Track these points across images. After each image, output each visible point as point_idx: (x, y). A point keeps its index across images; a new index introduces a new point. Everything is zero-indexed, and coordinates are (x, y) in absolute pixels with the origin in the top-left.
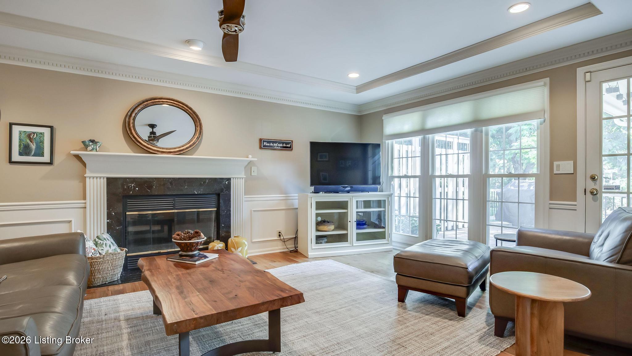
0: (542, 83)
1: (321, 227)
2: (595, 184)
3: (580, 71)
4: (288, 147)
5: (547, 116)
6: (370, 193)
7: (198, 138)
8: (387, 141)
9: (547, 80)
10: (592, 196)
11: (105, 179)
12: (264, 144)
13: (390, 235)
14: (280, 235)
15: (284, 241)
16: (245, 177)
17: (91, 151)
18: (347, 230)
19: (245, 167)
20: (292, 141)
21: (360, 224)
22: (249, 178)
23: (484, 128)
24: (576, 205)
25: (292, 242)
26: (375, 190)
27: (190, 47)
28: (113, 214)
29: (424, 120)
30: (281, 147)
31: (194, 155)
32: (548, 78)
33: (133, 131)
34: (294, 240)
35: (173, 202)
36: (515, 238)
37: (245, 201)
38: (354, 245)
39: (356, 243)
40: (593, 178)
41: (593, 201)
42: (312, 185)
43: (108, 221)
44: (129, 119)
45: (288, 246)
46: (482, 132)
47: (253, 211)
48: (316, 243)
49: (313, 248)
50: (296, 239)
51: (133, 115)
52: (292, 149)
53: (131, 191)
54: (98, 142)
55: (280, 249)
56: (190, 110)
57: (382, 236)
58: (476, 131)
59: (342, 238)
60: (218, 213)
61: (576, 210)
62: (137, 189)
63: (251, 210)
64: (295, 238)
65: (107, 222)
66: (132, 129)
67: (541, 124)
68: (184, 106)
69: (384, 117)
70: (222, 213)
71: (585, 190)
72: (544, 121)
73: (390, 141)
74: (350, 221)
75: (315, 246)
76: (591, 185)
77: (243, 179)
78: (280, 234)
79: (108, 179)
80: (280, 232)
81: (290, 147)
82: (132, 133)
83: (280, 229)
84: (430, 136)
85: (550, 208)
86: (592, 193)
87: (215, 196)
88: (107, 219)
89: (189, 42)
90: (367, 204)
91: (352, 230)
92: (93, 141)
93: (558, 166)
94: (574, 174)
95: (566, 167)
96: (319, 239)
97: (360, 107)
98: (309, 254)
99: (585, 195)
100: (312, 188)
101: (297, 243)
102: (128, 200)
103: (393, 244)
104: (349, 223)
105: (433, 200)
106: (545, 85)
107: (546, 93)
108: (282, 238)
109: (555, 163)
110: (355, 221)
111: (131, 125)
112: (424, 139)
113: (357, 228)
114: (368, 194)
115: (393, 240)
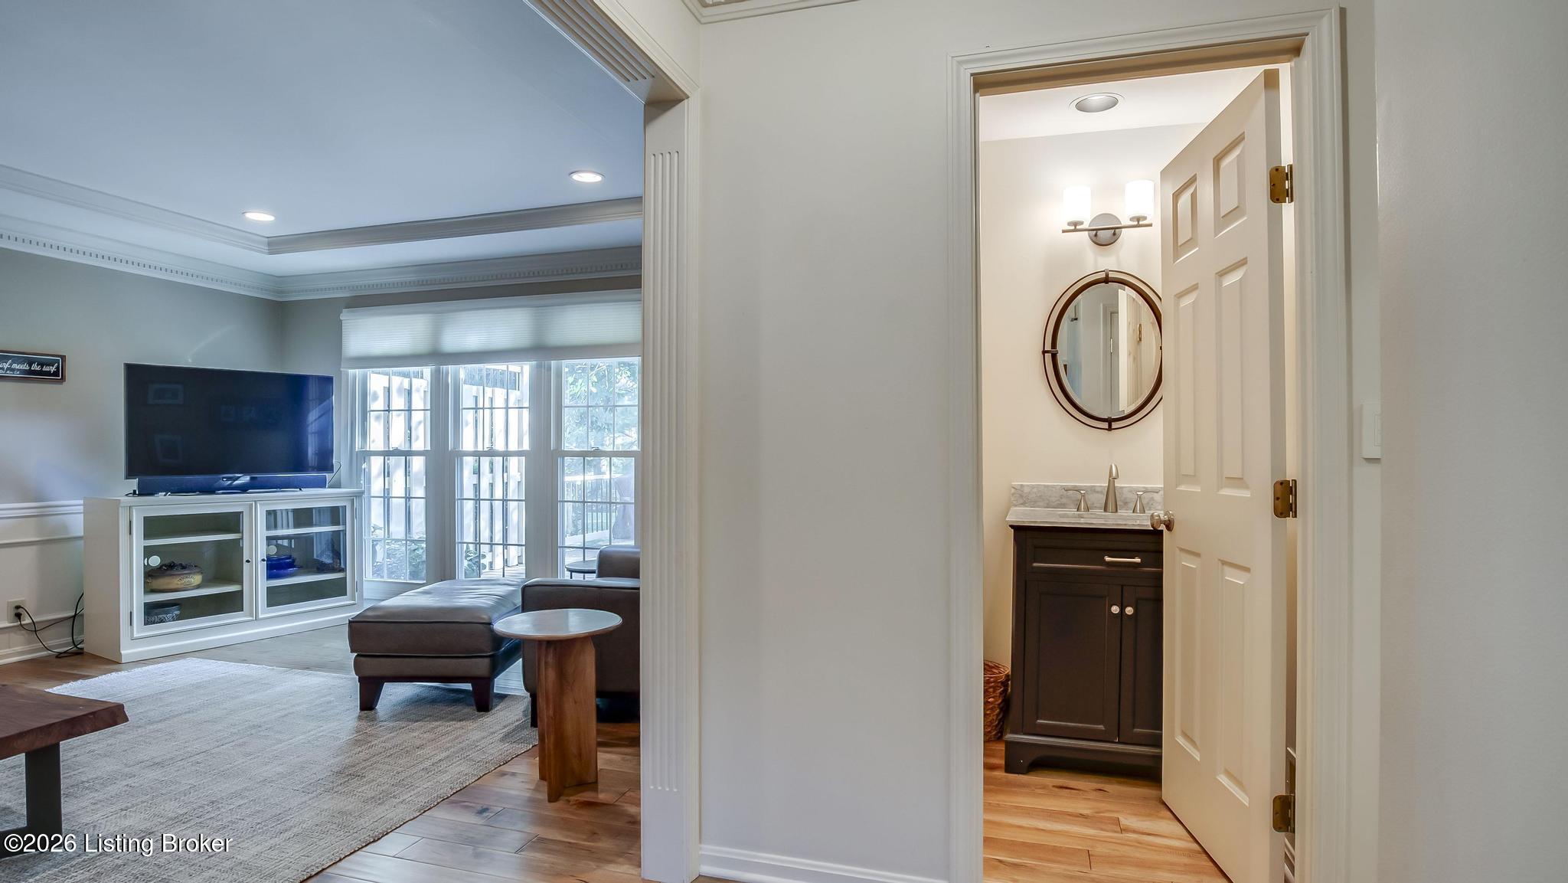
1: (161, 583)
4: (46, 373)
6: (306, 491)
8: (351, 371)
13: (359, 587)
14: (19, 616)
15: (34, 629)
18: (241, 582)
20: (64, 357)
21: (276, 567)
23: (553, 363)
25: (60, 629)
26: (321, 484)
29: (436, 332)
30: (25, 373)
34: (66, 624)
38: (260, 616)
39: (265, 613)
42: (130, 475)
45: (49, 643)
46: (549, 369)
48: (146, 623)
49: (136, 635)
50: (75, 619)
52: (62, 379)
55: (21, 653)
57: (338, 589)
58: (539, 367)
59: (230, 603)
64: (73, 616)
69: (345, 316)
73: (359, 372)
74: (248, 561)
75: (139, 629)
78: (21, 611)
80: (18, 608)
81: (56, 374)
83: (17, 598)
84: (451, 368)
90: (303, 517)
91: (256, 581)
96: (154, 612)
97: (278, 281)
98: (122, 652)
100: (133, 484)
101: (81, 632)
104: (246, 566)
105: (458, 504)
108: (26, 621)
110: (263, 560)
112: (438, 372)
113: (270, 577)
114: (300, 493)
115: (366, 595)
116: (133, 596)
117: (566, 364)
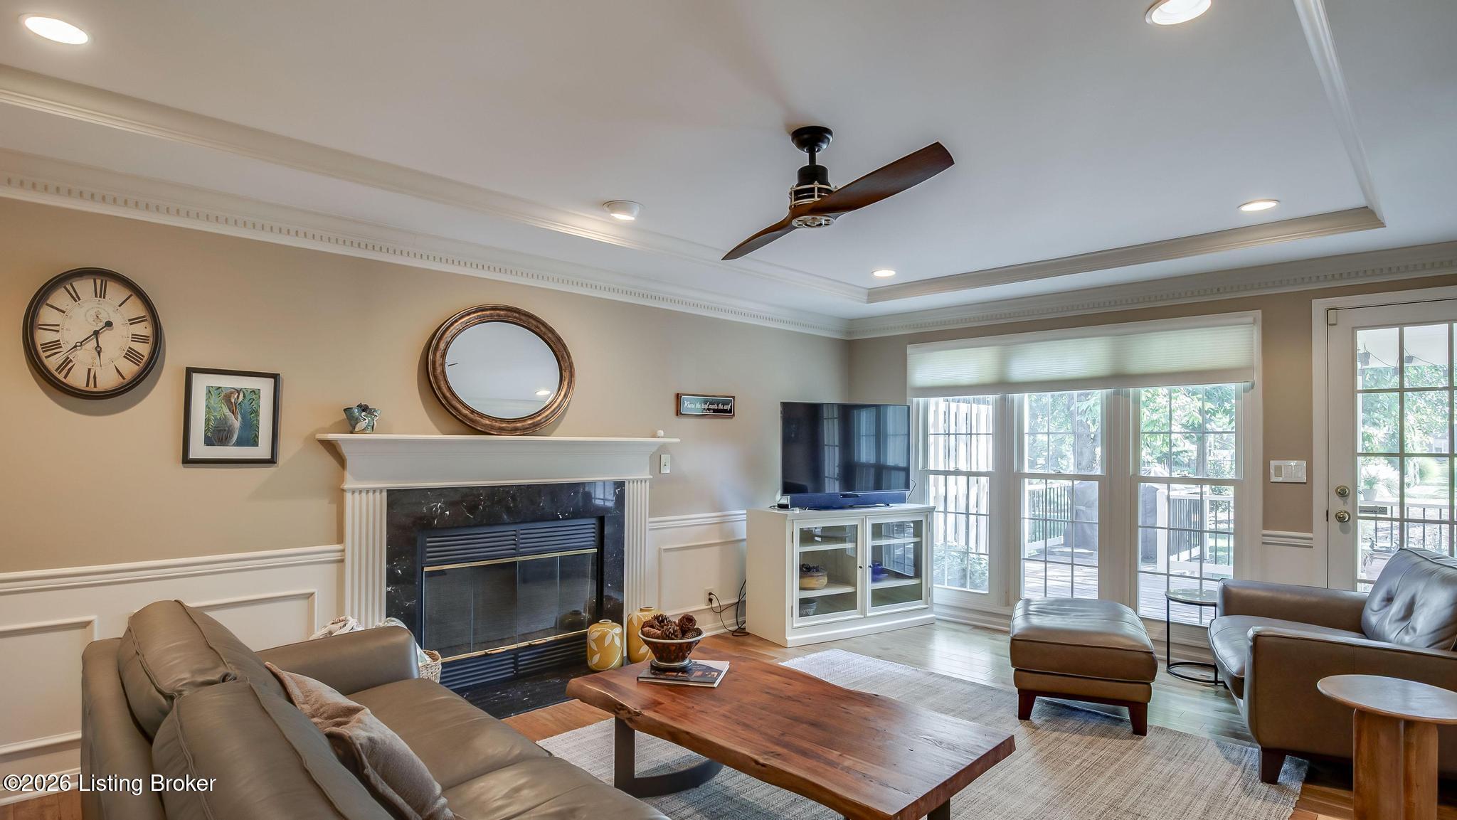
0: (1250, 319)
1: (809, 582)
2: (1345, 503)
3: (1319, 306)
4: (725, 411)
5: (1258, 377)
6: (894, 507)
7: (566, 396)
8: (916, 400)
9: (1258, 313)
10: (1339, 523)
11: (385, 494)
12: (686, 405)
13: (930, 592)
14: (711, 600)
15: (719, 611)
16: (652, 477)
17: (363, 431)
18: (855, 586)
19: (650, 457)
20: (734, 397)
21: (877, 571)
22: (659, 481)
23: (1131, 390)
24: (1311, 539)
25: (732, 612)
26: (902, 500)
27: (612, 215)
28: (400, 572)
29: (1004, 362)
30: (715, 411)
31: (555, 433)
32: (1260, 311)
33: (442, 383)
34: (734, 608)
35: (514, 540)
36: (1217, 600)
37: (650, 530)
38: (868, 615)
39: (872, 612)
40: (1342, 494)
41: (1339, 531)
42: (784, 491)
43: (389, 589)
44: (435, 354)
45: (726, 622)
46: (1128, 395)
47: (664, 550)
48: (801, 615)
49: (795, 625)
50: (740, 606)
51: (442, 346)
52: (734, 415)
53: (435, 519)
54: (375, 411)
55: (711, 630)
56: (550, 335)
57: (914, 594)
58: (1116, 394)
59: (847, 602)
60: (599, 558)
61: (1312, 547)
62: (448, 513)
63: (660, 549)
64: (738, 603)
65: (388, 593)
66: (441, 378)
67: (1245, 391)
68: (540, 326)
69: (911, 350)
70: (608, 559)
71: (1327, 512)
72: (1253, 387)
73: (921, 400)
74: (860, 567)
75: (799, 622)
76: (1338, 505)
77: (648, 483)
78: (711, 596)
79: (391, 493)
80: (710, 594)
81: (730, 411)
82: (440, 388)
83: (710, 588)
84: (1016, 396)
85: (1263, 543)
86: (1341, 519)
87: (594, 522)
88: (388, 586)
89: (612, 205)
91: (865, 585)
92: (364, 408)
93: (1279, 469)
94: (1307, 485)
95: (1293, 469)
97: (852, 324)
98: (788, 638)
99: (1328, 520)
101: (744, 614)
102: (428, 539)
103: (935, 609)
104: (859, 571)
105: (1020, 522)
106: (1254, 322)
107: (1255, 337)
108: (715, 604)
109: (1273, 463)
110: (869, 566)
111: (439, 370)
112: (1004, 399)
113: (874, 580)
114: (887, 509)
115: (935, 601)
116: (793, 594)
117: (1144, 393)
